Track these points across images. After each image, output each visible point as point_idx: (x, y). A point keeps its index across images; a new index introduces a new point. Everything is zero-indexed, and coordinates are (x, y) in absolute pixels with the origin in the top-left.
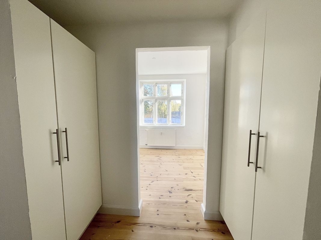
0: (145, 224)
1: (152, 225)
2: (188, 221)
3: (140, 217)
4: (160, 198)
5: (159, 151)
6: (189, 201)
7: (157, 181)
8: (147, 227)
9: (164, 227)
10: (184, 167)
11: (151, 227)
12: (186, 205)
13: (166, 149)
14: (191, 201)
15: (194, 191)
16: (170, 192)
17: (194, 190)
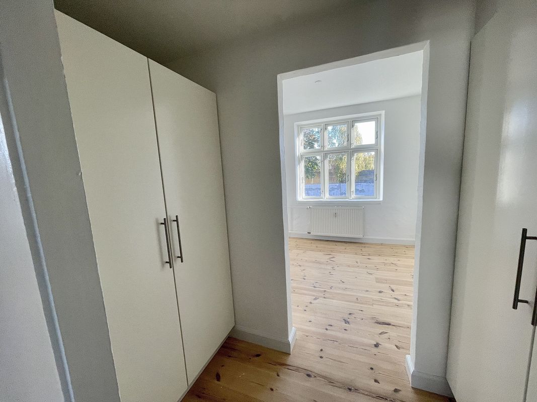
0: (297, 369)
1: (310, 373)
2: (376, 381)
3: (291, 356)
4: (327, 329)
5: (331, 246)
6: (381, 343)
7: (325, 298)
8: (301, 374)
9: (331, 382)
10: (377, 279)
11: (309, 376)
12: (375, 350)
13: (345, 242)
14: (386, 345)
15: (394, 327)
16: (346, 322)
17: (393, 324)
